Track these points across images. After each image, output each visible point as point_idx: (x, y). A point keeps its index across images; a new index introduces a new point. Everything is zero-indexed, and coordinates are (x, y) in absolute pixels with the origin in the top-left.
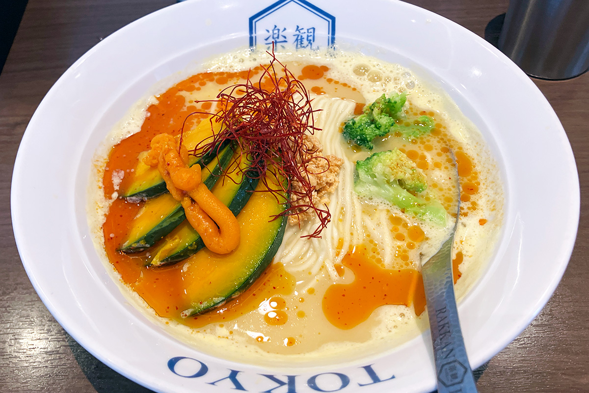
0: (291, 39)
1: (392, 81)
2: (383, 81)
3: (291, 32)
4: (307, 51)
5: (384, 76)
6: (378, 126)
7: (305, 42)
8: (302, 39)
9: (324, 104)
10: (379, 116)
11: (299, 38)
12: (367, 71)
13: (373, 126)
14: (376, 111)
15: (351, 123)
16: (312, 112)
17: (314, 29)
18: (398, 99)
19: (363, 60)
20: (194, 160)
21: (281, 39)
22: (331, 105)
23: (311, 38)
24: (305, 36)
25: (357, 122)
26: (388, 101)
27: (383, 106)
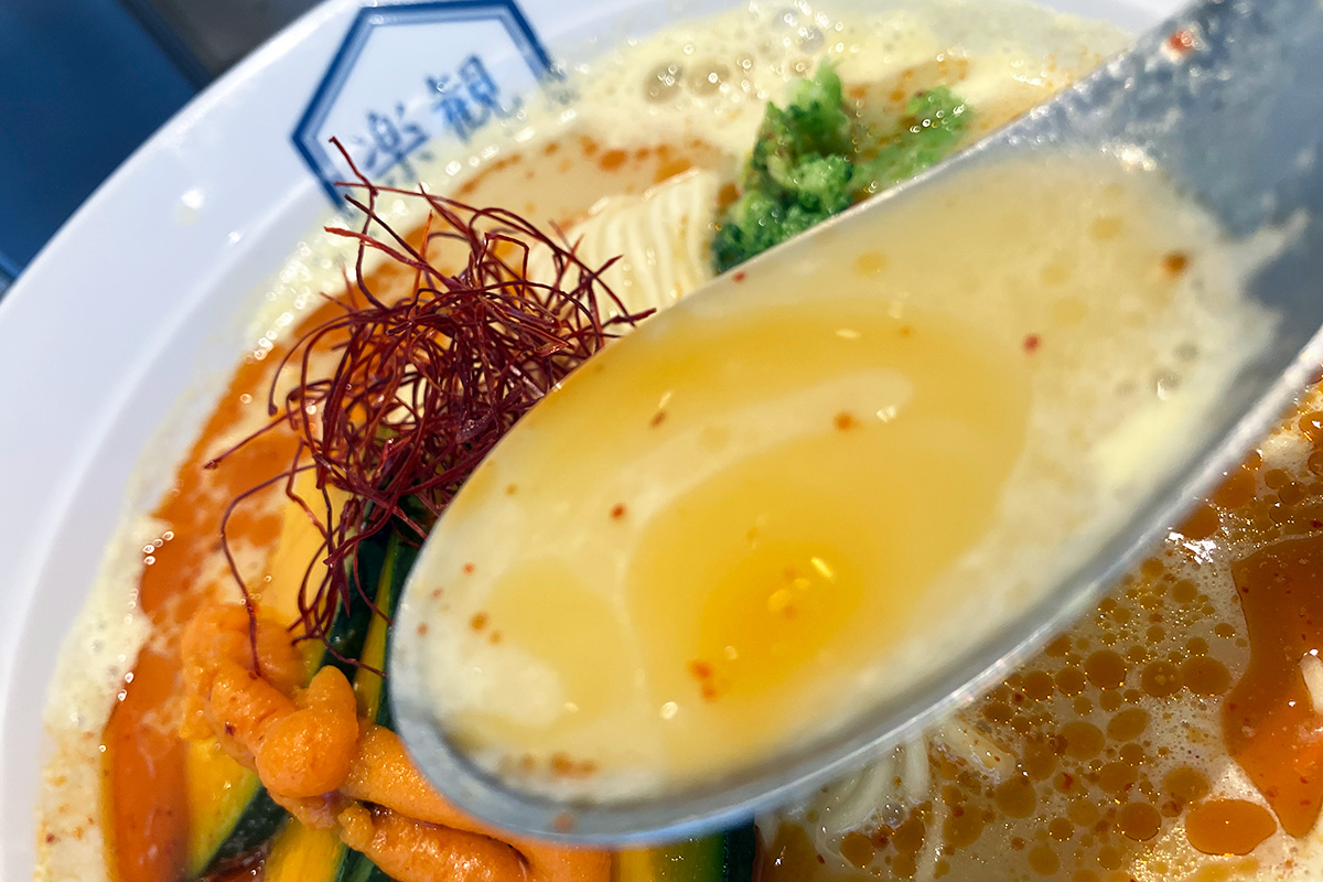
0: (435, 124)
1: (758, 57)
2: (735, 73)
3: (420, 105)
4: (496, 126)
5: (726, 60)
6: (809, 206)
7: (475, 108)
8: (461, 105)
9: (623, 232)
10: (795, 172)
11: (454, 108)
12: (678, 75)
13: (794, 212)
14: (777, 165)
15: (729, 239)
16: (595, 276)
17: (475, 61)
18: (817, 93)
19: (648, 52)
20: (314, 651)
21: (407, 138)
22: (643, 225)
23: (483, 88)
24: (464, 93)
25: (742, 226)
26: (790, 115)
27: (789, 139)
